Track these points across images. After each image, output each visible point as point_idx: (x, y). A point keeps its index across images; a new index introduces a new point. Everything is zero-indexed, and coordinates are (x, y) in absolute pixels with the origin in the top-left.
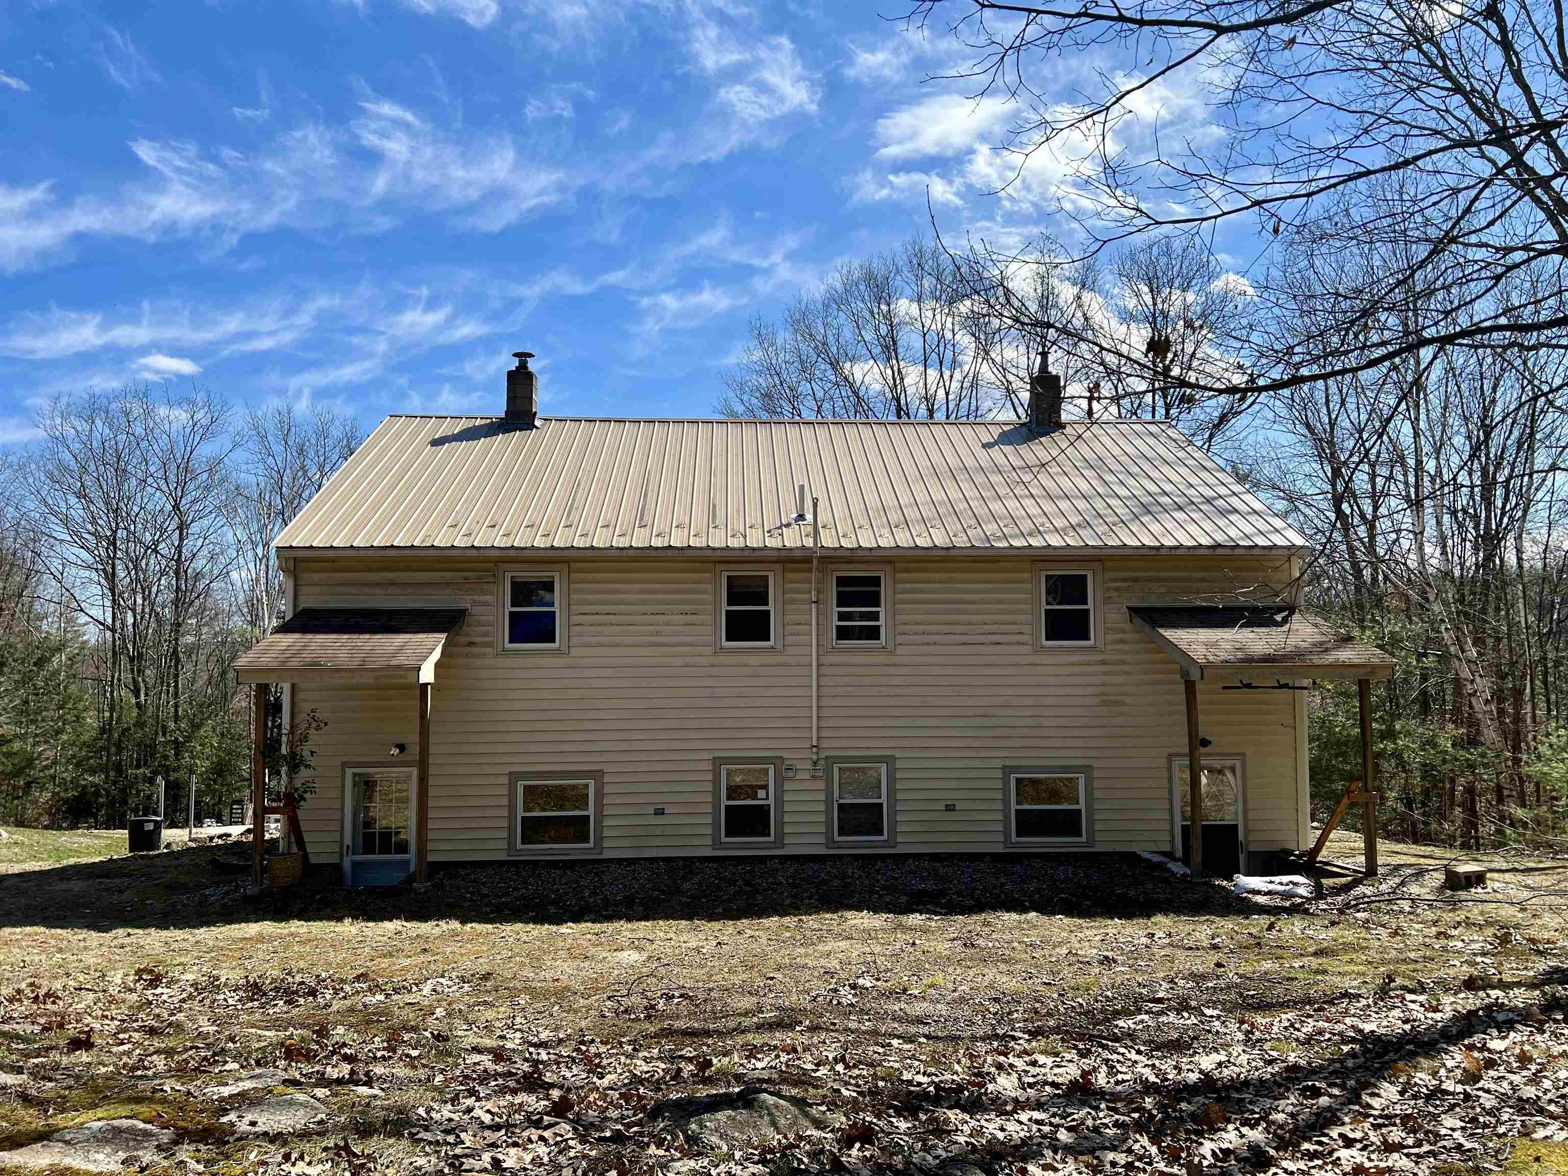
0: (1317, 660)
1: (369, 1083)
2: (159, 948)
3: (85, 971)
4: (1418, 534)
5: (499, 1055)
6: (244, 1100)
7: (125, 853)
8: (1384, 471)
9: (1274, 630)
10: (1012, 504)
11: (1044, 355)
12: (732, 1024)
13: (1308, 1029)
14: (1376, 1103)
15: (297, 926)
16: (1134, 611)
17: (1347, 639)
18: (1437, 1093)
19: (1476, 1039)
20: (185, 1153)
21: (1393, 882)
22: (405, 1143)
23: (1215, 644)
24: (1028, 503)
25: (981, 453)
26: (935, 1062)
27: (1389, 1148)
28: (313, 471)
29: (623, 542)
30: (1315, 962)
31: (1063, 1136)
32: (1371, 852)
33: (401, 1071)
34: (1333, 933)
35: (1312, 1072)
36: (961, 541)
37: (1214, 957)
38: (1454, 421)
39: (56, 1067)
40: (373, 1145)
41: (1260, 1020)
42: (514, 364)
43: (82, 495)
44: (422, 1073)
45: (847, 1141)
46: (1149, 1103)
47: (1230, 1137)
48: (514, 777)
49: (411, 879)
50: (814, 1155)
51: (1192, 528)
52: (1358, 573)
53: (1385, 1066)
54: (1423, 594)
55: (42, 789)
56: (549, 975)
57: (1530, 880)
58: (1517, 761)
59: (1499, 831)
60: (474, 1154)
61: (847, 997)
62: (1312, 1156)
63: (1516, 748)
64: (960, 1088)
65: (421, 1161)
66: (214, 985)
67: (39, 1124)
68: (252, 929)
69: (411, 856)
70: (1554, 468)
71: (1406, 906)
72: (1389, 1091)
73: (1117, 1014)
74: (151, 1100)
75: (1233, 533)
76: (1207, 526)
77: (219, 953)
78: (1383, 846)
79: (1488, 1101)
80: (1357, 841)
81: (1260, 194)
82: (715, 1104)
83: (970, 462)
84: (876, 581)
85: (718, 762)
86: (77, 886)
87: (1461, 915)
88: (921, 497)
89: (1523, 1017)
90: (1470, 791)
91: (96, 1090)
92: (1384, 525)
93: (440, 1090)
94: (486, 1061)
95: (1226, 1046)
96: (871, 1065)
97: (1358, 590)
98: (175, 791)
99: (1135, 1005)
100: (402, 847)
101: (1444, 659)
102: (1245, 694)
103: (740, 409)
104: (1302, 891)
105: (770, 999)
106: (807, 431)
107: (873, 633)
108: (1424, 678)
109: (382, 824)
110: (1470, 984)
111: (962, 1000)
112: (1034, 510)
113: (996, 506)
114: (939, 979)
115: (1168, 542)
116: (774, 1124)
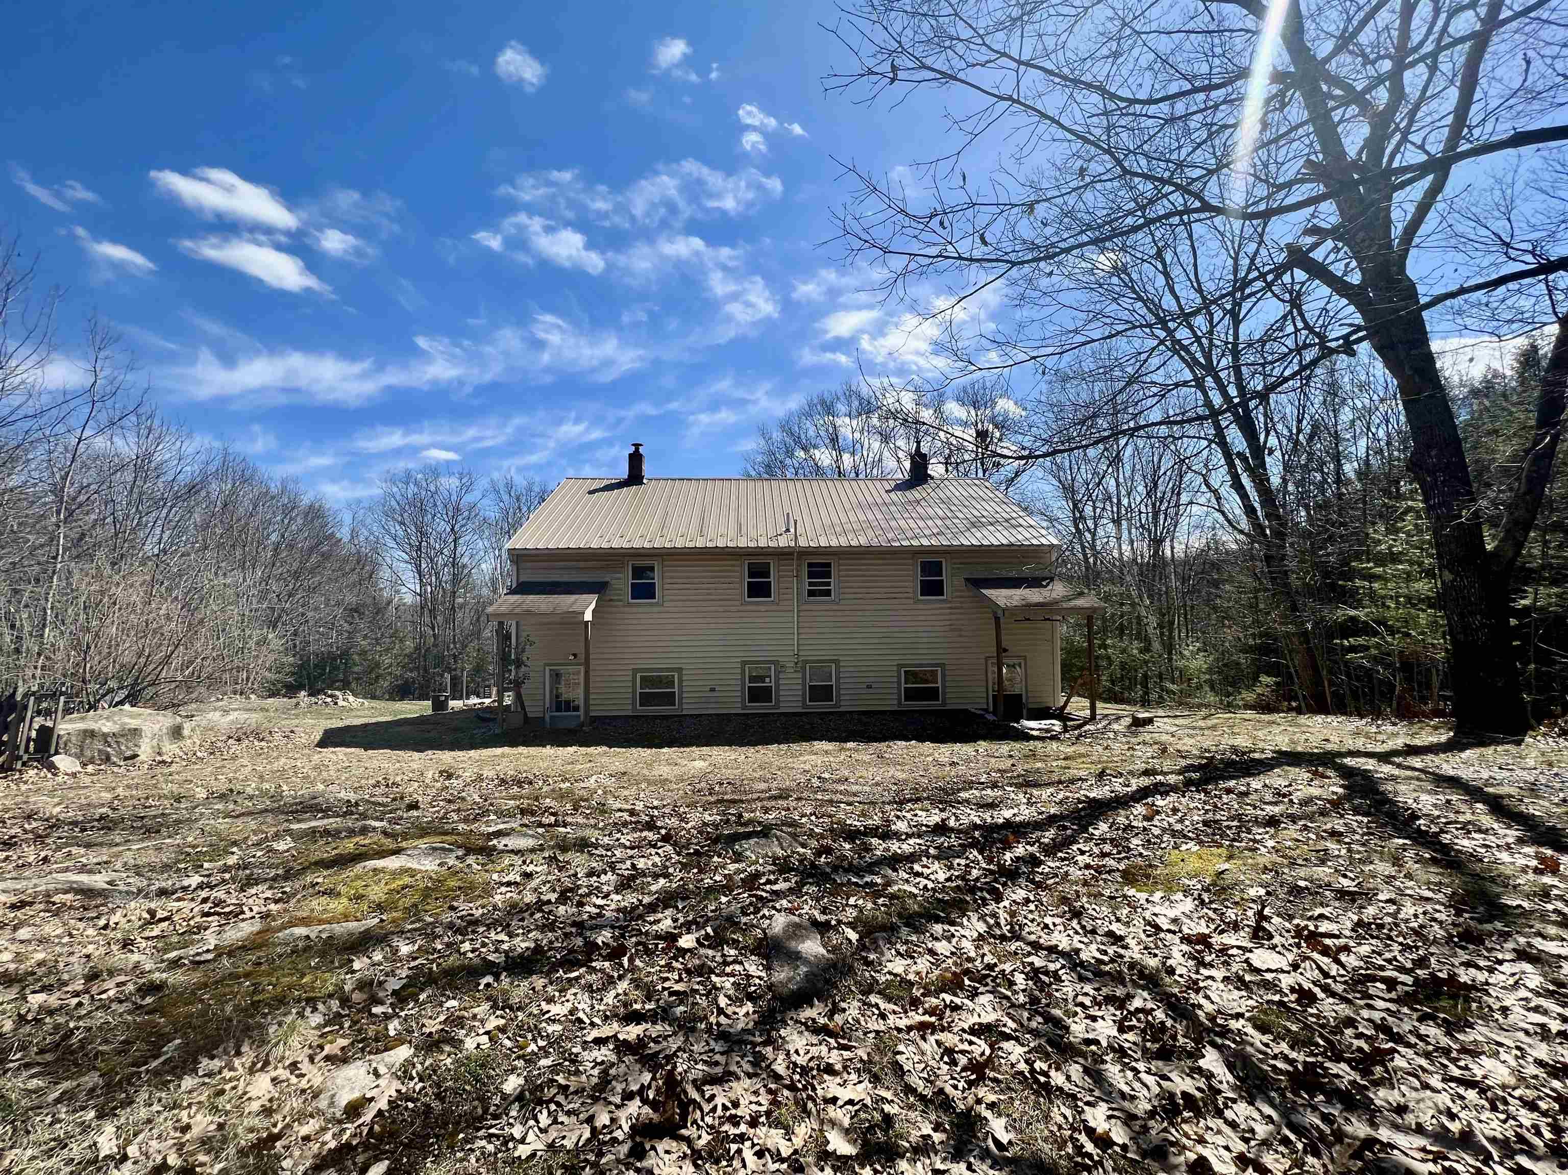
0: (1065, 605)
1: (565, 826)
2: (450, 760)
3: (413, 771)
4: (1119, 539)
5: (632, 813)
6: (499, 834)
7: (430, 712)
8: (1099, 504)
9: (1042, 590)
10: (902, 523)
11: (918, 443)
12: (755, 796)
13: (1060, 796)
14: (1096, 832)
15: (521, 749)
16: (967, 580)
17: (1081, 594)
18: (1129, 827)
19: (1150, 800)
20: (471, 860)
21: (1104, 723)
22: (586, 856)
23: (1011, 597)
24: (910, 521)
25: (885, 495)
26: (864, 815)
27: (1104, 855)
28: (525, 509)
29: (692, 545)
30: (1063, 763)
31: (932, 851)
32: (1093, 708)
33: (581, 820)
34: (1073, 748)
35: (1062, 817)
36: (875, 542)
37: (1009, 762)
38: (1138, 477)
39: (401, 818)
40: (569, 856)
41: (1035, 792)
42: (632, 449)
43: (402, 523)
44: (592, 822)
45: (818, 854)
46: (977, 834)
47: (1020, 850)
48: (635, 671)
49: (582, 725)
50: (801, 862)
51: (998, 535)
52: (1086, 559)
53: (1101, 814)
54: (1121, 571)
55: (385, 680)
56: (656, 773)
57: (1177, 722)
58: (1170, 660)
59: (1161, 697)
60: (622, 861)
61: (816, 782)
62: (1063, 859)
63: (1170, 653)
64: (878, 827)
65: (595, 865)
66: (480, 779)
67: (393, 846)
68: (499, 751)
69: (581, 712)
70: (1191, 503)
71: (1111, 735)
72: (1103, 827)
73: (959, 790)
74: (452, 834)
75: (1020, 537)
76: (1005, 533)
77: (481, 763)
78: (1099, 705)
79: (1157, 832)
80: (1086, 703)
81: (1035, 354)
82: (748, 836)
83: (879, 501)
84: (829, 565)
85: (744, 663)
86: (406, 728)
87: (1140, 739)
88: (853, 518)
89: (1174, 789)
90: (1145, 676)
91: (423, 829)
92: (1100, 532)
93: (602, 829)
94: (626, 816)
95: (1017, 805)
96: (830, 816)
97: (1087, 569)
98: (455, 681)
99: (970, 785)
100: (576, 709)
101: (1133, 605)
102: (1027, 624)
103: (753, 473)
104: (1057, 728)
105: (774, 785)
106: (791, 484)
107: (828, 593)
108: (1122, 616)
109: (564, 697)
110: (1146, 773)
111: (877, 784)
112: (913, 525)
113: (893, 523)
114: (865, 774)
115: (985, 543)
116: (781, 845)
